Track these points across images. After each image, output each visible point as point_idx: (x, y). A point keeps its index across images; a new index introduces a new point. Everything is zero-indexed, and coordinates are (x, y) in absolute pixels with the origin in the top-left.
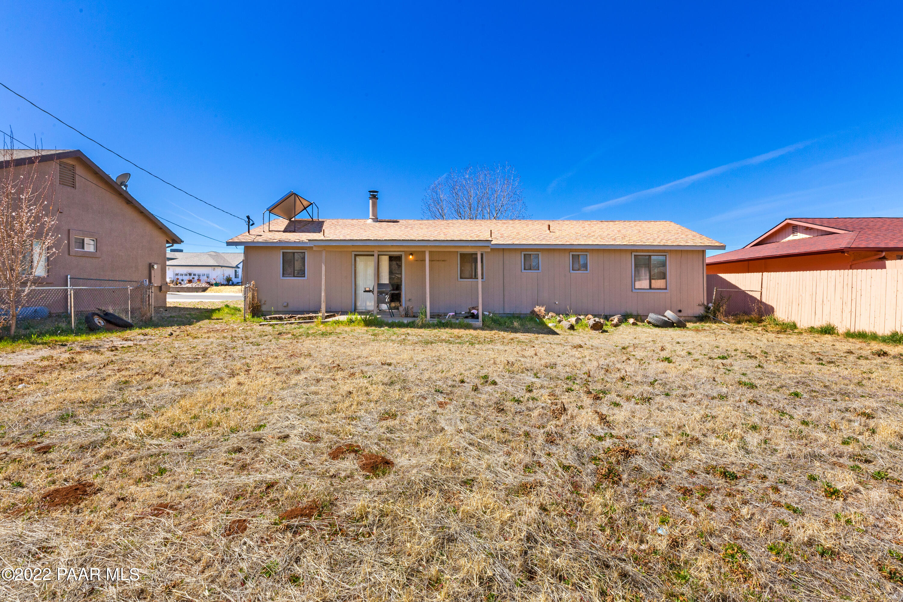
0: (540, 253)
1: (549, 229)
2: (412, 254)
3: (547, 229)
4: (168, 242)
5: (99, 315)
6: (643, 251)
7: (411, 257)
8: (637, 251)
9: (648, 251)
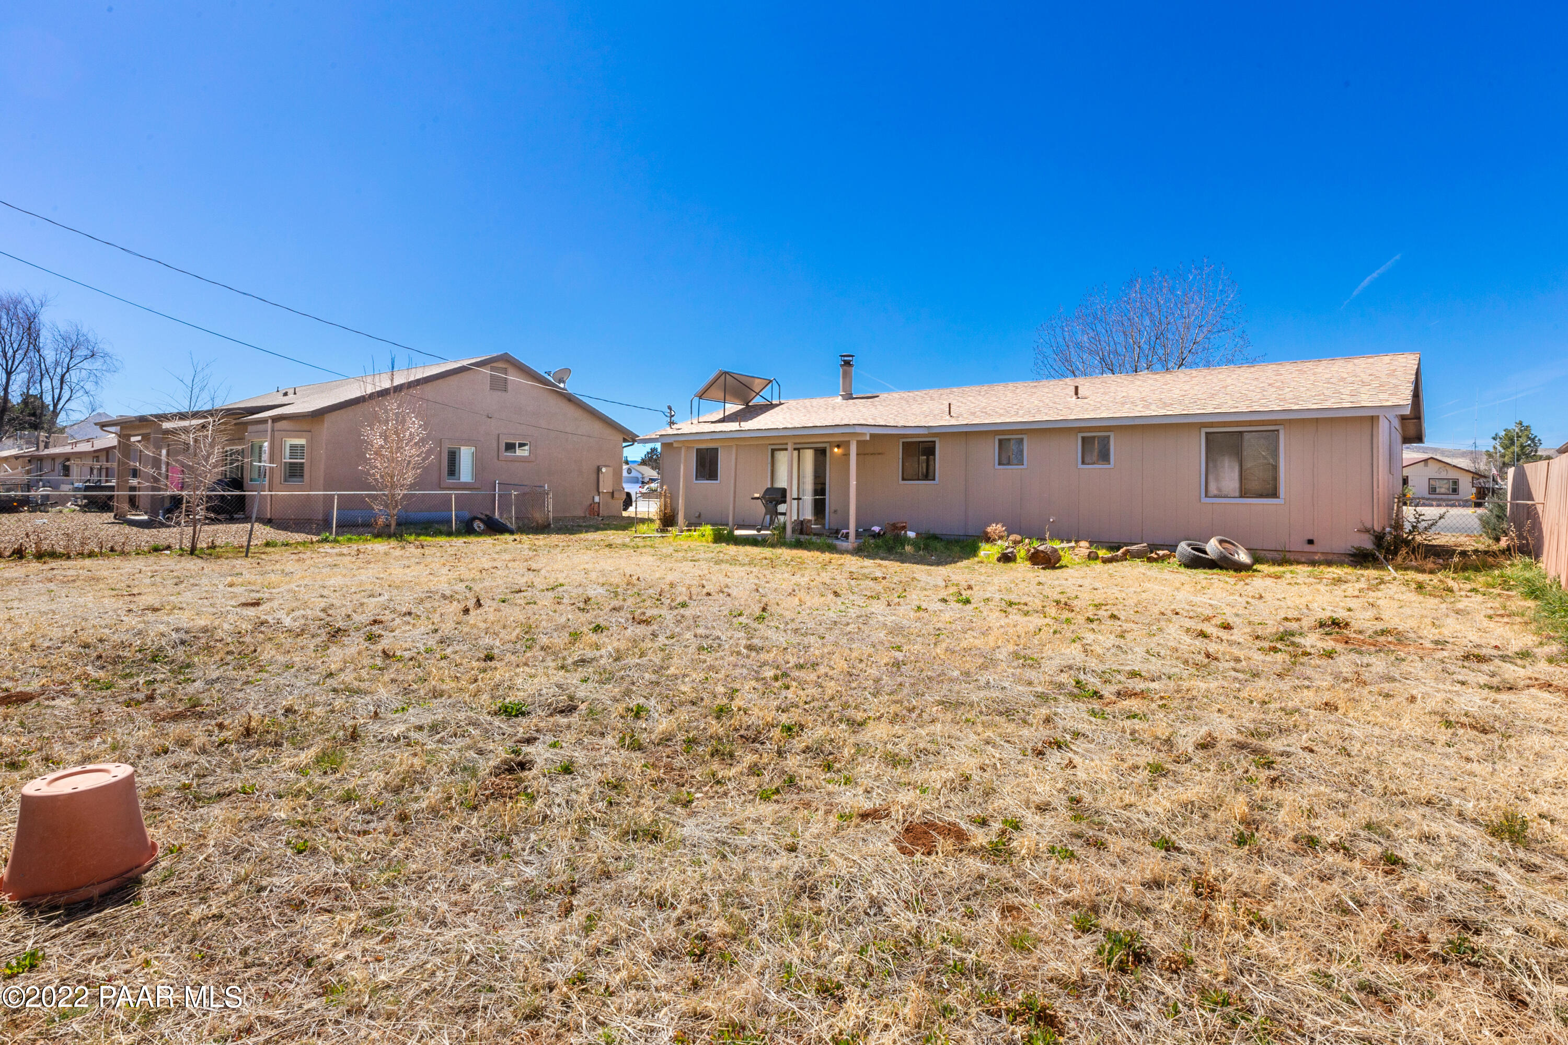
0: (1025, 437)
1: (1076, 393)
2: (838, 446)
3: (1073, 393)
4: (625, 440)
5: (480, 519)
6: (1225, 424)
7: (836, 450)
8: (1211, 425)
9: (1238, 424)
